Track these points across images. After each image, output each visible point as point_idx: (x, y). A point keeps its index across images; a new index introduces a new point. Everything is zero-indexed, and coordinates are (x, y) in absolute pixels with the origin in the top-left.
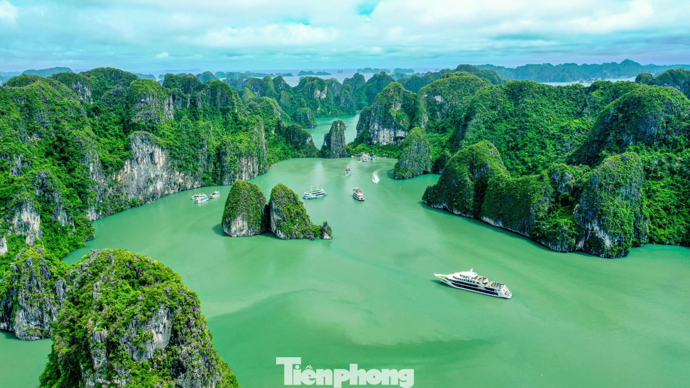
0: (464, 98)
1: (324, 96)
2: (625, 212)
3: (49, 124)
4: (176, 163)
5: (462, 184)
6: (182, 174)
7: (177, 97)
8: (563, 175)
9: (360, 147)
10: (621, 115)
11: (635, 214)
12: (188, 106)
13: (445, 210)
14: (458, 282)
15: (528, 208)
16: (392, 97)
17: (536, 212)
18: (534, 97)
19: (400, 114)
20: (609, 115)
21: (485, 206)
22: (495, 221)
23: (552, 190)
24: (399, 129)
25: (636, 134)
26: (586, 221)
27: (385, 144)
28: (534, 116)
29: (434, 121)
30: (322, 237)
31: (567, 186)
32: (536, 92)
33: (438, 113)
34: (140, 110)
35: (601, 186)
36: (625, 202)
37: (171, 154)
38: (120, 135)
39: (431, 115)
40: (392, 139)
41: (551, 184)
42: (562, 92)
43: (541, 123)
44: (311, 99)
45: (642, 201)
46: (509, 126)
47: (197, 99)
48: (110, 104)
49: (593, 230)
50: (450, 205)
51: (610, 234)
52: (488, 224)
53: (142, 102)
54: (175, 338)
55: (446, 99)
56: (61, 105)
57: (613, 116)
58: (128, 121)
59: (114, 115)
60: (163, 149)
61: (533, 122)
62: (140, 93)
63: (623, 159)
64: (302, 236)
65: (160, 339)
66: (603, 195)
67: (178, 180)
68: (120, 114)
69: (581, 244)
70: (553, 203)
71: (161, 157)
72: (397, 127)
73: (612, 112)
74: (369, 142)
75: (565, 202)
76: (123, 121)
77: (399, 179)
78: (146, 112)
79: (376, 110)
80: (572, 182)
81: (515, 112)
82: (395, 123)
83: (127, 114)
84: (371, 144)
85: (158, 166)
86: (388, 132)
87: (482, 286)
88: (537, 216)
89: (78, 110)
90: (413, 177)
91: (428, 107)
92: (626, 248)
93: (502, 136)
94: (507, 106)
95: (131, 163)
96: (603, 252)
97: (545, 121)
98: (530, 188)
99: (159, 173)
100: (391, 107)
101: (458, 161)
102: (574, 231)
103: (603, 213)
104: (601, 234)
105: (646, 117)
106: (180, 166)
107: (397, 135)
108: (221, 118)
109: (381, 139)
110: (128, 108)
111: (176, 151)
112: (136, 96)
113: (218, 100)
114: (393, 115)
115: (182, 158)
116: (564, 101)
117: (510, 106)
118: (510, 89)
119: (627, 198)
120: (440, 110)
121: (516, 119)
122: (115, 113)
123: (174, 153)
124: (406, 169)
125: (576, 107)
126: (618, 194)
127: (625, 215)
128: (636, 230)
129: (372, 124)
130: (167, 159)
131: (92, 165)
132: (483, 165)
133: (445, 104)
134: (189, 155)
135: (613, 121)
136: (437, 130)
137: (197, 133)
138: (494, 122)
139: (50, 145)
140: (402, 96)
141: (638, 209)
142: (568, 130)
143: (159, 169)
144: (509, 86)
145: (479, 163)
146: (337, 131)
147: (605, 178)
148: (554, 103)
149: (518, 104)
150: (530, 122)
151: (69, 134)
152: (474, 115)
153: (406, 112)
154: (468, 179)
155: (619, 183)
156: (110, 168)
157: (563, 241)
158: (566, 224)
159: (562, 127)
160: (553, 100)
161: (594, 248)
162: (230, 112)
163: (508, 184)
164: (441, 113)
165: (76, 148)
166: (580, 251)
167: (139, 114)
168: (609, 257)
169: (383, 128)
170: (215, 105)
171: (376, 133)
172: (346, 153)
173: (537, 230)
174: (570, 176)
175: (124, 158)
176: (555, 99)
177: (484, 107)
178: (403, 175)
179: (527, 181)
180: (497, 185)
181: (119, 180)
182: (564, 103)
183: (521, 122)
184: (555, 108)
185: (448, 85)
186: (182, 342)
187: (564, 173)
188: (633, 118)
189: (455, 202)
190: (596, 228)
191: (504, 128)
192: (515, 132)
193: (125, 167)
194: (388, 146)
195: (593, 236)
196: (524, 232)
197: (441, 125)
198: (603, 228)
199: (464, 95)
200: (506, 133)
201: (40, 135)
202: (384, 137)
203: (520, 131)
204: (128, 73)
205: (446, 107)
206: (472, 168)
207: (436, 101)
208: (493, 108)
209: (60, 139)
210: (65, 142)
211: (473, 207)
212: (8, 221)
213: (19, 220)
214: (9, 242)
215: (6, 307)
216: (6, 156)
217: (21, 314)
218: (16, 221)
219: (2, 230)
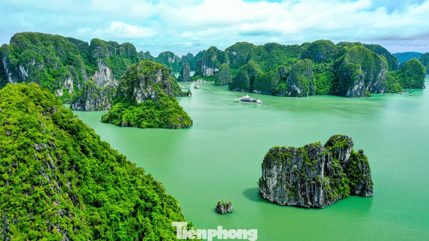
0: (246, 53)
1: (173, 61)
2: (305, 80)
3: (64, 52)
4: (115, 75)
5: (245, 79)
6: (117, 81)
7: (110, 49)
8: (283, 69)
9: (197, 77)
10: (309, 52)
11: (310, 82)
12: (115, 53)
13: (238, 91)
14: (243, 100)
15: (271, 83)
16: (212, 53)
17: (273, 84)
18: (277, 50)
19: (216, 60)
20: (305, 52)
21: (254, 86)
22: (258, 91)
23: (279, 76)
24: (216, 68)
25: (315, 59)
26: (291, 84)
27: (209, 75)
28: (277, 57)
29: (232, 64)
30: (188, 95)
31: (285, 73)
32: (278, 47)
33: (234, 60)
34: (96, 52)
35: (296, 70)
36: (306, 77)
37: (112, 71)
38: (87, 63)
39: (231, 61)
40: (213, 73)
41: (279, 73)
42: (289, 48)
43: (280, 60)
44: (167, 63)
45: (313, 78)
46: (266, 62)
47: (120, 50)
48: (82, 49)
49: (294, 88)
50: (240, 88)
51: (299, 88)
52: (255, 93)
53: (97, 49)
54: (163, 78)
55: (238, 53)
56: (68, 45)
57: (307, 52)
58: (91, 57)
59: (84, 54)
60: (110, 69)
61: (277, 60)
62: (96, 44)
63: (304, 61)
64: (180, 95)
65: (159, 79)
66: (297, 73)
67: (115, 84)
68: (87, 54)
69: (290, 94)
70: (280, 80)
71: (109, 72)
72: (215, 67)
73: (306, 50)
74: (201, 75)
75: (285, 79)
76: (88, 57)
77: (217, 85)
78: (99, 53)
79: (205, 59)
80: (287, 72)
81: (269, 56)
82: (214, 65)
83: (90, 54)
84: (202, 76)
85: (108, 76)
86: (210, 69)
87: (251, 100)
88: (274, 85)
89: (75, 47)
90: (223, 85)
91: (229, 57)
92: (306, 93)
93: (263, 66)
94: (265, 54)
95: (98, 72)
96: (297, 95)
97: (282, 59)
98: (271, 75)
99: (108, 79)
100: (211, 58)
101: (243, 69)
102: (287, 88)
103: (297, 80)
104: (297, 89)
105: (319, 51)
106: (116, 77)
107: (215, 71)
108: (130, 60)
109: (207, 73)
110: (91, 51)
111: (115, 70)
112: (95, 45)
113: (129, 51)
114: (213, 61)
115: (117, 74)
116: (291, 51)
117: (266, 54)
118: (266, 47)
119: (306, 76)
120: (235, 59)
121: (269, 59)
122: (84, 53)
123: (114, 71)
124: (220, 81)
125: (295, 54)
126: (303, 73)
127: (305, 81)
128: (310, 88)
129: (202, 66)
130: (111, 73)
131: (83, 70)
132: (253, 70)
133: (237, 56)
134: (120, 73)
135: (307, 54)
136: (234, 68)
137: (123, 63)
138: (259, 60)
139: (65, 61)
140: (217, 52)
141: (311, 80)
142: (291, 63)
143: (108, 77)
144: (266, 45)
145: (252, 69)
146: (186, 68)
147: (297, 68)
148: (286, 52)
149: (270, 53)
150: (275, 60)
151: (73, 57)
152: (251, 58)
153: (219, 60)
154: (247, 76)
155: (302, 69)
156: (90, 74)
157: (283, 92)
158: (284, 86)
159: (289, 61)
160: (285, 51)
161: (294, 94)
162: (135, 57)
163: (263, 75)
164: (235, 60)
165: (77, 63)
166: (290, 96)
167: (96, 54)
168: (299, 97)
169: (208, 68)
170: (127, 54)
171: (205, 70)
172: (190, 79)
173: (274, 90)
174: (286, 70)
175: (95, 69)
176: (286, 51)
177: (255, 54)
178: (219, 84)
179: (270, 73)
180: (259, 76)
181: (93, 79)
182: (290, 52)
183: (271, 60)
184: (286, 54)
185: (239, 47)
186: (166, 80)
187: (284, 69)
188: (314, 52)
189: (242, 86)
190: (295, 86)
191: (264, 63)
192: (269, 65)
193: (95, 74)
194: (211, 76)
195: (294, 90)
196: (269, 93)
197: (236, 65)
198: (297, 86)
199: (246, 51)
200: (265, 65)
201: (60, 56)
202: (208, 72)
203: (271, 64)
204: (80, 40)
205: (238, 57)
206: (249, 72)
207: (233, 54)
208: (259, 55)
209: (69, 59)
210: (71, 60)
211: (249, 87)
212: (63, 83)
213: (67, 83)
214: (63, 91)
215: (81, 100)
216: (53, 61)
217: (88, 102)
218: (65, 83)
219: (61, 86)
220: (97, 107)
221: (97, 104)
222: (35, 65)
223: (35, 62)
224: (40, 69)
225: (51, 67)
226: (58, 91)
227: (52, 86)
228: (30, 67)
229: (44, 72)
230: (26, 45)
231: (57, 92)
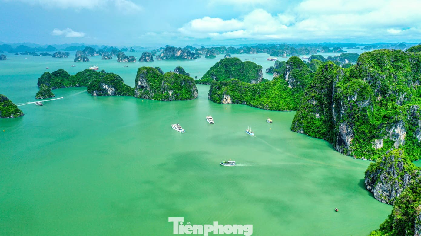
212: (387, 130)
213: (393, 132)
214: (384, 143)
215: (373, 178)
216: (396, 93)
217: (380, 185)
218: (391, 132)
219: (382, 135)
220: (392, 199)
221: (393, 194)
222: (356, 102)
223: (358, 97)
224: (362, 106)
225: (392, 100)
226: (377, 141)
227: (370, 132)
228: (348, 103)
229: (366, 111)
230: (366, 69)
231: (374, 141)
